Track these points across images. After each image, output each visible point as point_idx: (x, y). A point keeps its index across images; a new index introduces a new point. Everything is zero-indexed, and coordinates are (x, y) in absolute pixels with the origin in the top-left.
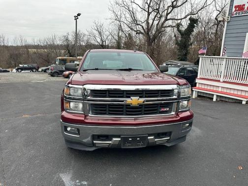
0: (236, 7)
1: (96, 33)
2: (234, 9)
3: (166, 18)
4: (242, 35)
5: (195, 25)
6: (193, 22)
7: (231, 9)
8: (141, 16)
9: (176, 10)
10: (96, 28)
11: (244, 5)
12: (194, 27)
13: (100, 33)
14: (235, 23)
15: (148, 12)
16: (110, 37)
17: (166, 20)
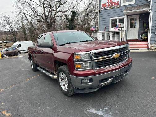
0: (102, 5)
1: (5, 23)
2: (102, 6)
3: (56, 11)
4: (108, 19)
5: (76, 15)
6: (74, 13)
7: (100, 6)
8: (40, 10)
9: (61, 6)
10: (4, 19)
11: (106, 4)
12: (75, 16)
13: (8, 22)
14: (103, 13)
15: (44, 7)
16: (17, 25)
17: (57, 12)
